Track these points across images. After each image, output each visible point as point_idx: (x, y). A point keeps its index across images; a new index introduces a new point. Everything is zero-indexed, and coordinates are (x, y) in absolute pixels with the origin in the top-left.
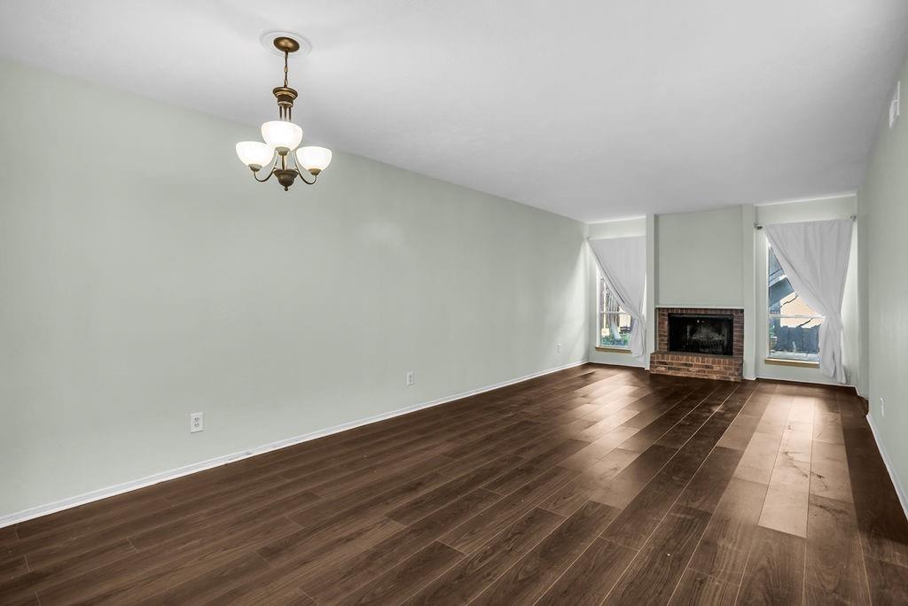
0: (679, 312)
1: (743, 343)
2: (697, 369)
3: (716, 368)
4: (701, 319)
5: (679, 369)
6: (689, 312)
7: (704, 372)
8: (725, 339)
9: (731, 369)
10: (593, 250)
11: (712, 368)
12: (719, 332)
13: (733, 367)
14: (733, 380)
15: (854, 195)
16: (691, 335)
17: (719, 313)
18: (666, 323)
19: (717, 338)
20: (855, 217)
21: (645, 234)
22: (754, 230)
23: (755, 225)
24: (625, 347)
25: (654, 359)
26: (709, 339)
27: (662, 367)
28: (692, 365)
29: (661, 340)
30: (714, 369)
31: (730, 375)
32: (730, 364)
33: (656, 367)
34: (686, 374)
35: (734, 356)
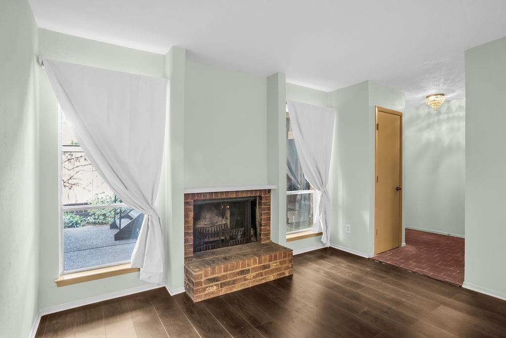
1: (269, 226)
2: (254, 274)
3: (273, 265)
5: (234, 282)
7: (261, 274)
9: (284, 262)
12: (223, 216)
13: (287, 259)
14: (287, 274)
19: (221, 221)
25: (201, 278)
26: (212, 224)
27: (212, 286)
28: (249, 270)
29: (186, 241)
30: (271, 268)
31: (285, 269)
32: (285, 257)
33: (204, 289)
34: (243, 285)
35: (263, 242)
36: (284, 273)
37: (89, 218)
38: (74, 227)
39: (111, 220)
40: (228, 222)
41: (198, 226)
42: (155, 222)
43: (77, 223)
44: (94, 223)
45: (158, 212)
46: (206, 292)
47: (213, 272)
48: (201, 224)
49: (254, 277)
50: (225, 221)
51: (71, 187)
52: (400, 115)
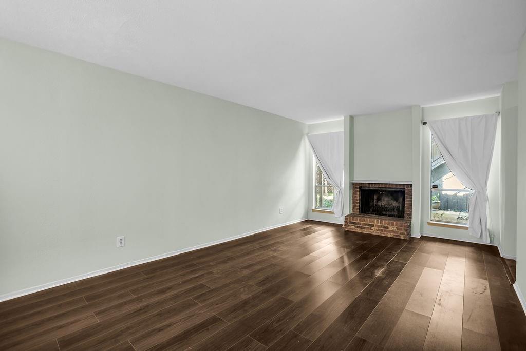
0: (367, 185)
1: (411, 209)
3: (391, 228)
4: (382, 191)
5: (364, 228)
6: (374, 186)
7: (382, 230)
8: (401, 205)
9: (401, 230)
10: (310, 142)
11: (388, 228)
12: (396, 200)
13: (403, 228)
14: (403, 238)
15: (499, 95)
16: (377, 202)
17: (394, 187)
18: (358, 193)
19: (395, 204)
20: (499, 113)
21: (343, 130)
22: (421, 125)
23: (421, 122)
24: (331, 210)
25: (347, 220)
26: (389, 205)
27: (353, 226)
29: (354, 206)
31: (400, 234)
33: (350, 226)
34: (369, 231)
35: (405, 219)
36: (399, 236)
49: (377, 230)
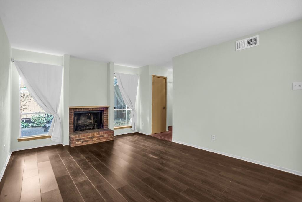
1: (107, 122)
2: (96, 138)
5: (88, 141)
7: (100, 139)
9: (110, 135)
12: (90, 118)
14: (111, 140)
18: (73, 117)
19: (89, 121)
20: (138, 75)
25: (74, 138)
26: (85, 122)
27: (78, 142)
28: (94, 137)
29: (70, 127)
30: (104, 137)
32: (110, 133)
33: (75, 143)
34: (91, 142)
35: (104, 129)
36: (110, 139)
37: (32, 124)
38: (24, 128)
39: (43, 125)
40: (92, 121)
41: (79, 123)
42: (57, 118)
43: (26, 126)
44: (35, 126)
45: (59, 116)
46: (76, 144)
47: (79, 137)
48: (80, 122)
49: (96, 140)
50: (91, 121)
51: (24, 110)
52: (166, 78)
